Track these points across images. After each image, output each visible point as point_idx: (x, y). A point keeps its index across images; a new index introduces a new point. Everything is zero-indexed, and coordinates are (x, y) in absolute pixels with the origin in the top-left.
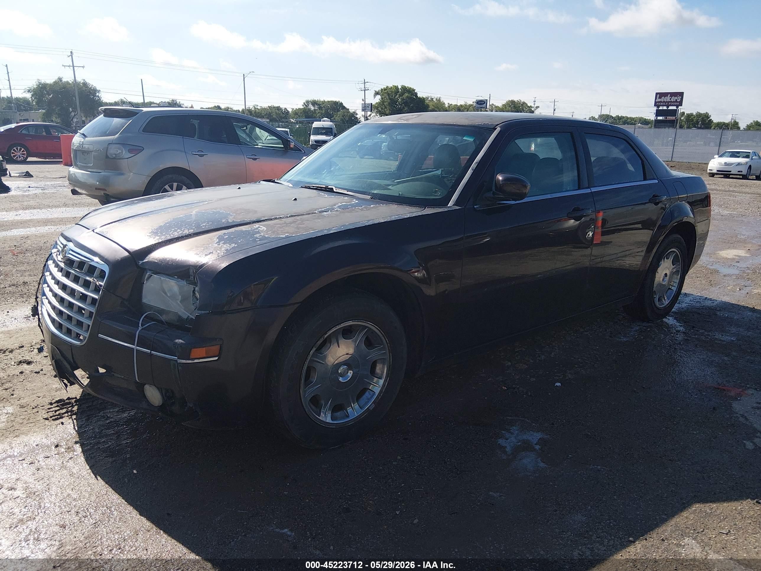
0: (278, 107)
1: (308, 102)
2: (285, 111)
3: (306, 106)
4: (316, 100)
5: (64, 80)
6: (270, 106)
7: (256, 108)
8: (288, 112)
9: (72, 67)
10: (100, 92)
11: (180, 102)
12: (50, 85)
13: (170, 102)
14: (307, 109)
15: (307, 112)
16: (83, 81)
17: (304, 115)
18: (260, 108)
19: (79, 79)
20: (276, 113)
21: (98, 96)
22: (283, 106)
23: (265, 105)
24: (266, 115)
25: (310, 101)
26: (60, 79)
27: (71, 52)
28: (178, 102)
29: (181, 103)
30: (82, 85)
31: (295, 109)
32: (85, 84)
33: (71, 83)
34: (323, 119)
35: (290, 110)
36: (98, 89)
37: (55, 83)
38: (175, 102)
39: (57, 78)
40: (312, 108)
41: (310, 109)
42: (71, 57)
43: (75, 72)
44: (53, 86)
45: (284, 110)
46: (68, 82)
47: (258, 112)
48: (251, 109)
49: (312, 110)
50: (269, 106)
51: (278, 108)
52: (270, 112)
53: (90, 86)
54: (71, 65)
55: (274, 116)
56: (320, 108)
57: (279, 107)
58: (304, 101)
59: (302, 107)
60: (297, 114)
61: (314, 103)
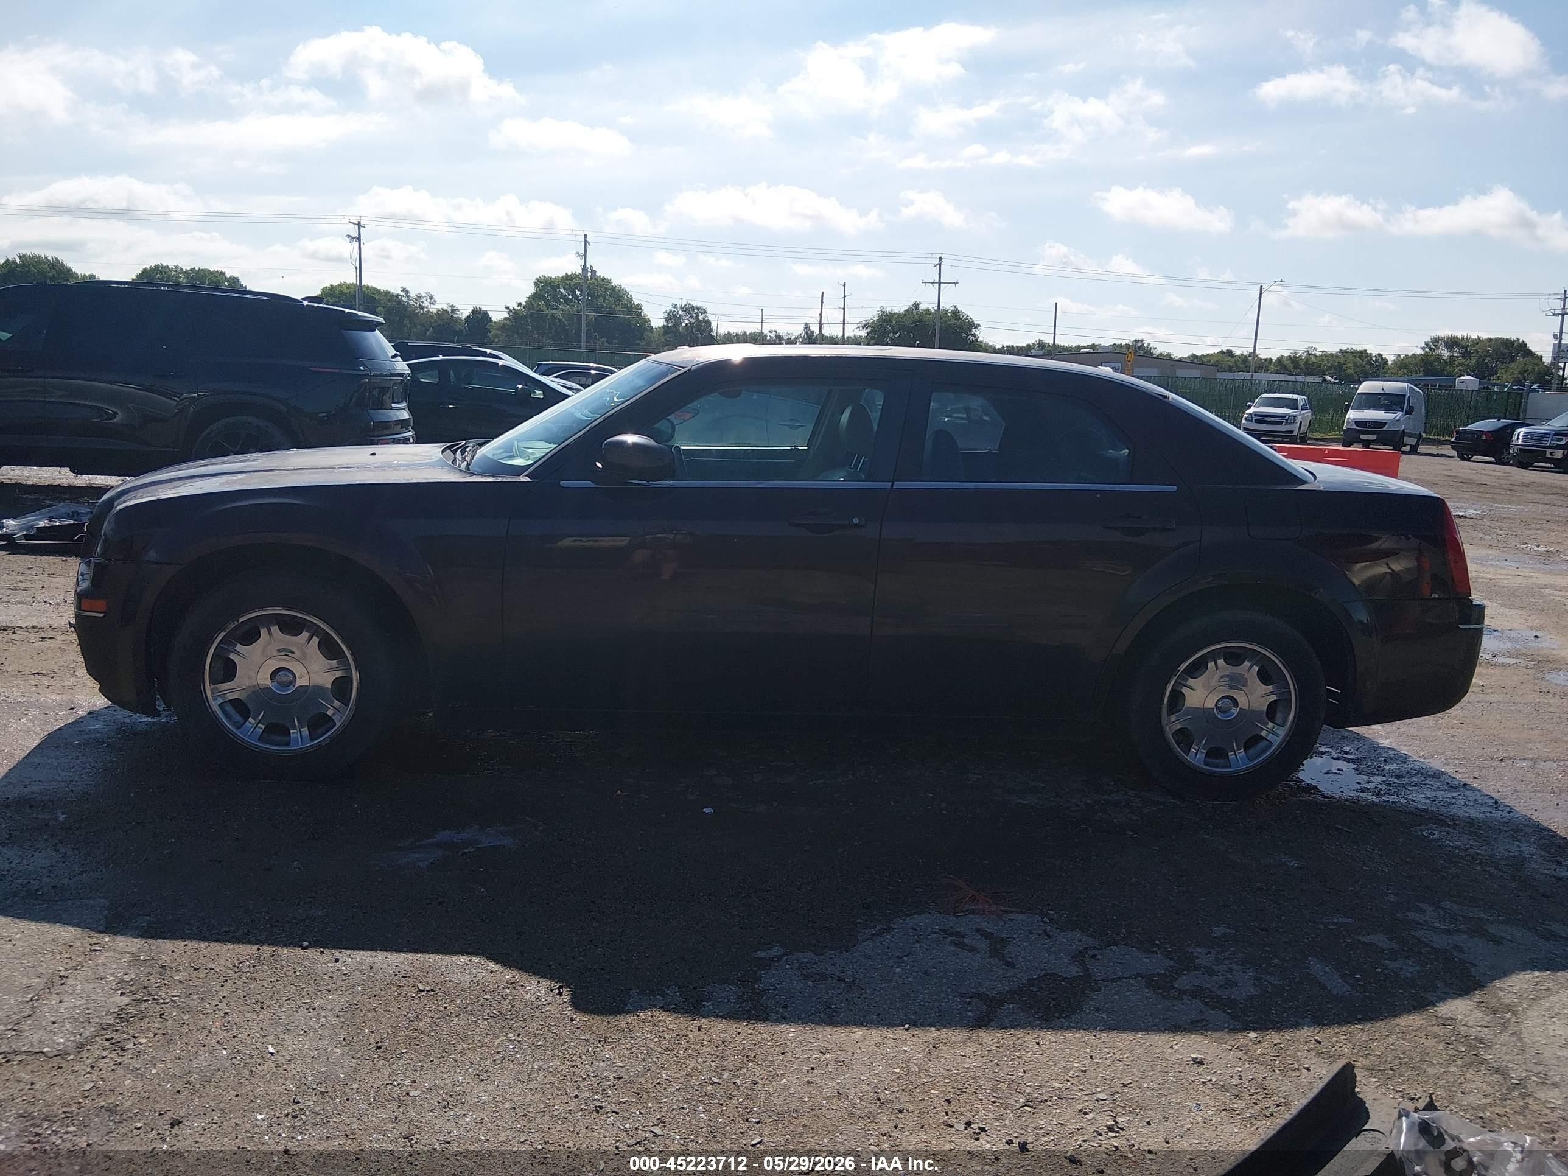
0: (1361, 352)
1: (1436, 341)
2: (1376, 361)
3: (1431, 349)
4: (1457, 338)
5: (922, 307)
6: (1344, 348)
7: (1311, 354)
8: (1385, 362)
9: (937, 285)
10: (979, 328)
11: (1149, 345)
12: (899, 315)
13: (1131, 344)
14: (1431, 356)
15: (1431, 364)
16: (952, 309)
17: (1421, 369)
18: (1321, 354)
19: (947, 305)
20: (1355, 365)
21: (974, 335)
22: (1373, 350)
23: (1333, 349)
24: (1329, 368)
25: (1443, 339)
26: (916, 305)
27: (941, 259)
28: (1145, 345)
29: (1151, 346)
30: (949, 315)
31: (1402, 357)
32: (956, 314)
33: (933, 311)
34: (1462, 378)
35: (1391, 359)
36: (976, 322)
37: (908, 312)
38: (1139, 344)
39: (911, 304)
40: (1446, 354)
41: (1439, 358)
42: (938, 266)
43: (941, 293)
44: (902, 318)
45: (1374, 359)
46: (928, 310)
47: (1313, 363)
48: (1300, 356)
49: (1445, 358)
50: (1341, 350)
51: (1363, 354)
52: (1342, 362)
53: (965, 317)
54: (937, 281)
55: (1349, 371)
56: (1467, 354)
57: (1365, 351)
58: (1428, 339)
59: (1419, 352)
60: (1406, 367)
61: (1452, 343)
